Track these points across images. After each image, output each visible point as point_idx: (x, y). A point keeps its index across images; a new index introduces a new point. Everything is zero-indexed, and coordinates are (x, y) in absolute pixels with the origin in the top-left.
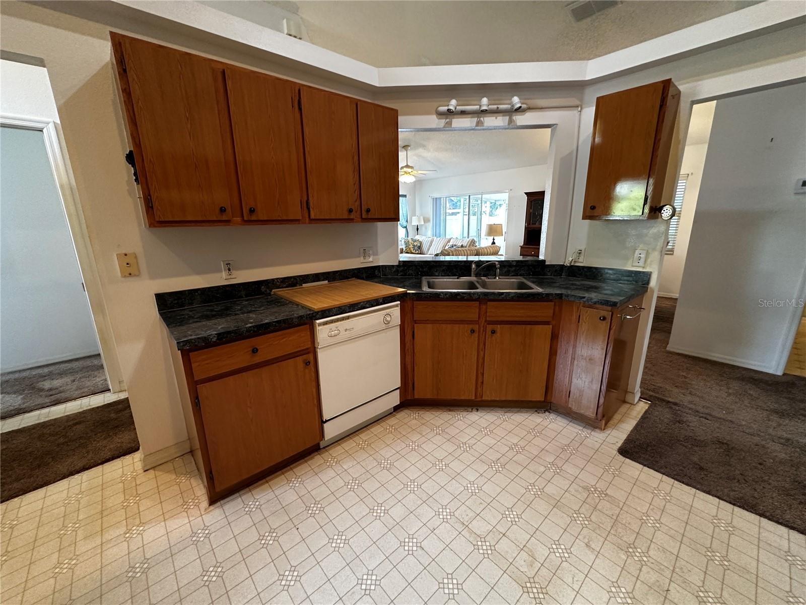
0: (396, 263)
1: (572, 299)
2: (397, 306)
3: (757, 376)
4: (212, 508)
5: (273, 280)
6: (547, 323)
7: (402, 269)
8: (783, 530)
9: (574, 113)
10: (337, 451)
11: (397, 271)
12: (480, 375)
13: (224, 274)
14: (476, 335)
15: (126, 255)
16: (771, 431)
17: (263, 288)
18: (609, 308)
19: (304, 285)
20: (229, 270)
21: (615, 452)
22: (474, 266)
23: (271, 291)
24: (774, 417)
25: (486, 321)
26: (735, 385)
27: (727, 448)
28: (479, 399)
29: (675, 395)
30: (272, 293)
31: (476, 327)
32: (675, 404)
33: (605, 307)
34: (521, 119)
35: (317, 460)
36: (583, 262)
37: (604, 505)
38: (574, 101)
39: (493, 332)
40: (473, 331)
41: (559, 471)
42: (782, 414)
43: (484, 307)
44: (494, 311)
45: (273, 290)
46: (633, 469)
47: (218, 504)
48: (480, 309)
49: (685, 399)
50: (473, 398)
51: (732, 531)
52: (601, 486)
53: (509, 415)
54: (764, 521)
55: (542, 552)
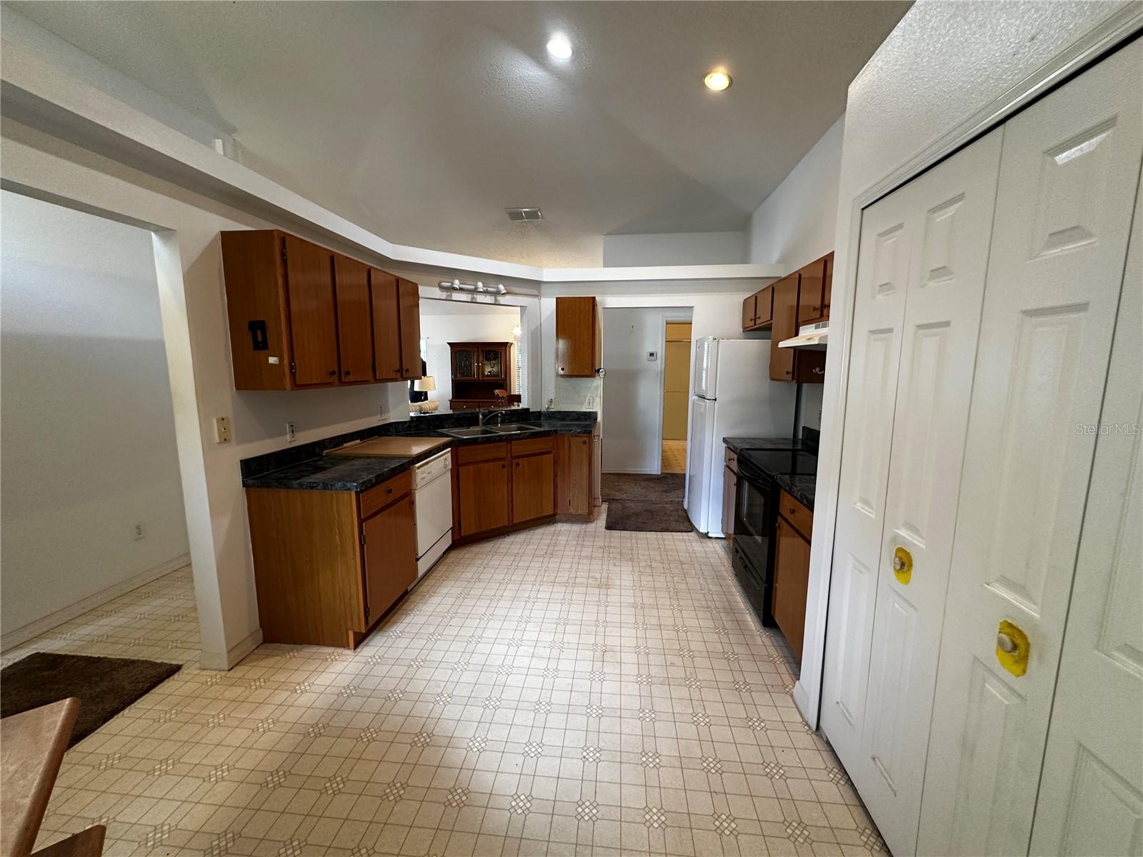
0: (408, 419)
1: (563, 432)
2: (448, 452)
3: (651, 477)
4: (358, 650)
5: (324, 440)
6: (549, 453)
7: (414, 424)
8: (680, 533)
9: (536, 300)
10: (423, 589)
11: (410, 427)
12: (510, 503)
13: (288, 437)
14: (505, 469)
15: (223, 419)
16: (665, 500)
17: (317, 450)
18: (587, 435)
19: (345, 445)
20: (293, 432)
21: (604, 530)
22: (481, 416)
23: (322, 452)
24: (664, 493)
25: (511, 456)
26: (643, 484)
27: (651, 512)
28: (511, 524)
29: (619, 495)
30: (324, 454)
31: (505, 463)
32: (621, 500)
33: (584, 435)
34: (502, 300)
35: (413, 598)
36: (554, 408)
37: (612, 550)
38: (535, 292)
39: (518, 464)
40: (504, 466)
41: (583, 546)
42: (666, 492)
43: (509, 446)
44: (518, 448)
45: (325, 451)
46: (616, 533)
47: (361, 646)
48: (507, 448)
49: (624, 496)
50: (507, 524)
51: (663, 540)
52: (607, 544)
53: (531, 532)
54: (673, 533)
55: (598, 575)
